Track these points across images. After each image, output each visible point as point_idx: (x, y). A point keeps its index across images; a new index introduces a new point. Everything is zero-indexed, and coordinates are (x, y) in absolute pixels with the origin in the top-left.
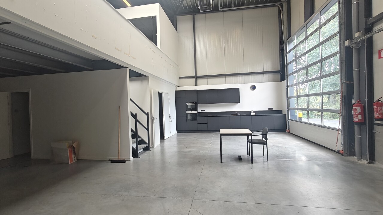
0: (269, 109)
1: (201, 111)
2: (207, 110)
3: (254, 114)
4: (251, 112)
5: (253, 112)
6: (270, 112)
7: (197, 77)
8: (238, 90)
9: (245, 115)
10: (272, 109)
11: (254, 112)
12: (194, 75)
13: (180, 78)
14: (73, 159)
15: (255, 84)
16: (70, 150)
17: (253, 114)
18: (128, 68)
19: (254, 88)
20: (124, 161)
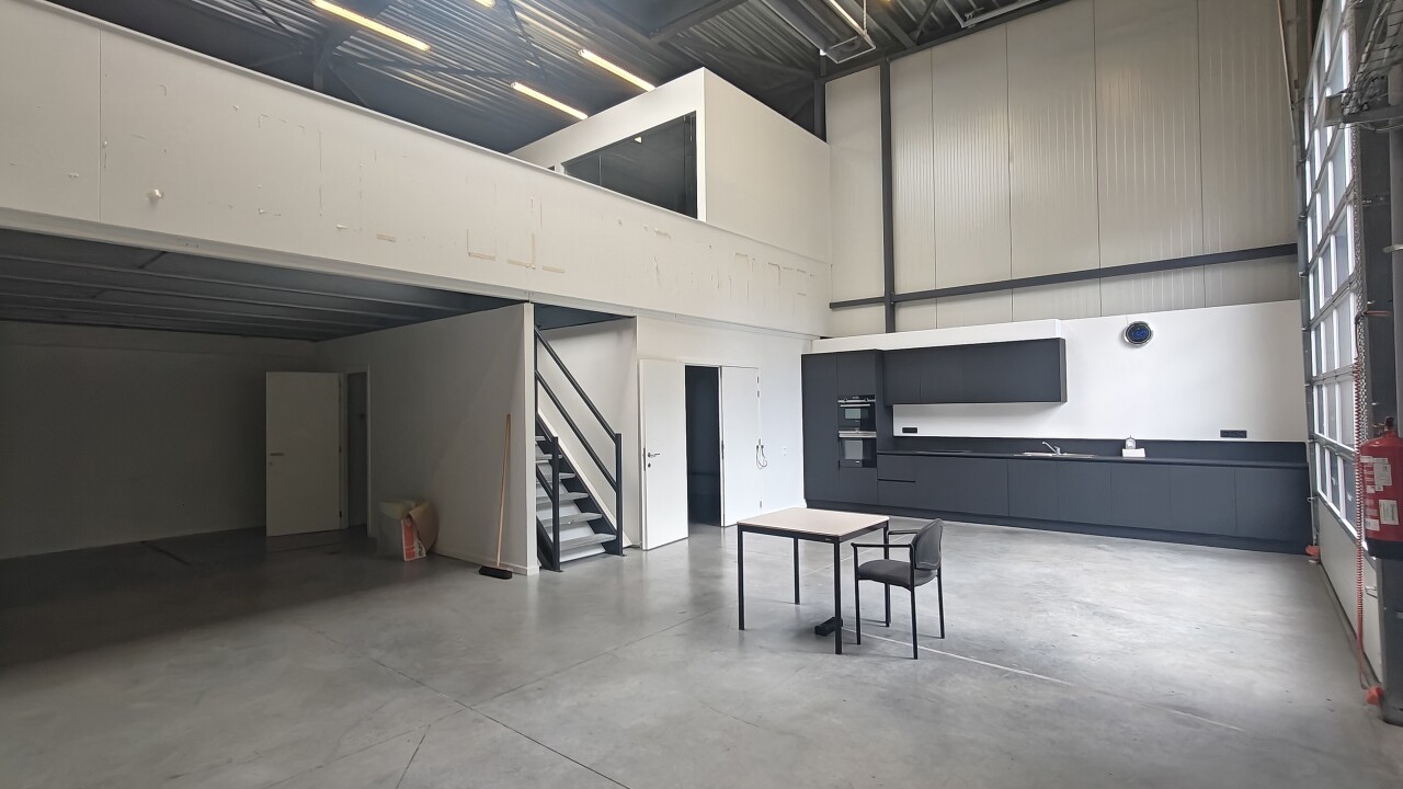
0: (1224, 433)
1: (905, 430)
2: (927, 429)
3: (1140, 453)
4: (1122, 444)
5: (1129, 444)
6: (1232, 451)
7: (893, 302)
8: (1054, 348)
9: (1089, 457)
10: (1243, 434)
11: (1140, 444)
12: (879, 291)
13: (834, 306)
14: (417, 550)
15: (1150, 320)
16: (409, 525)
17: (1130, 453)
18: (528, 301)
19: (1138, 334)
20: (504, 575)
